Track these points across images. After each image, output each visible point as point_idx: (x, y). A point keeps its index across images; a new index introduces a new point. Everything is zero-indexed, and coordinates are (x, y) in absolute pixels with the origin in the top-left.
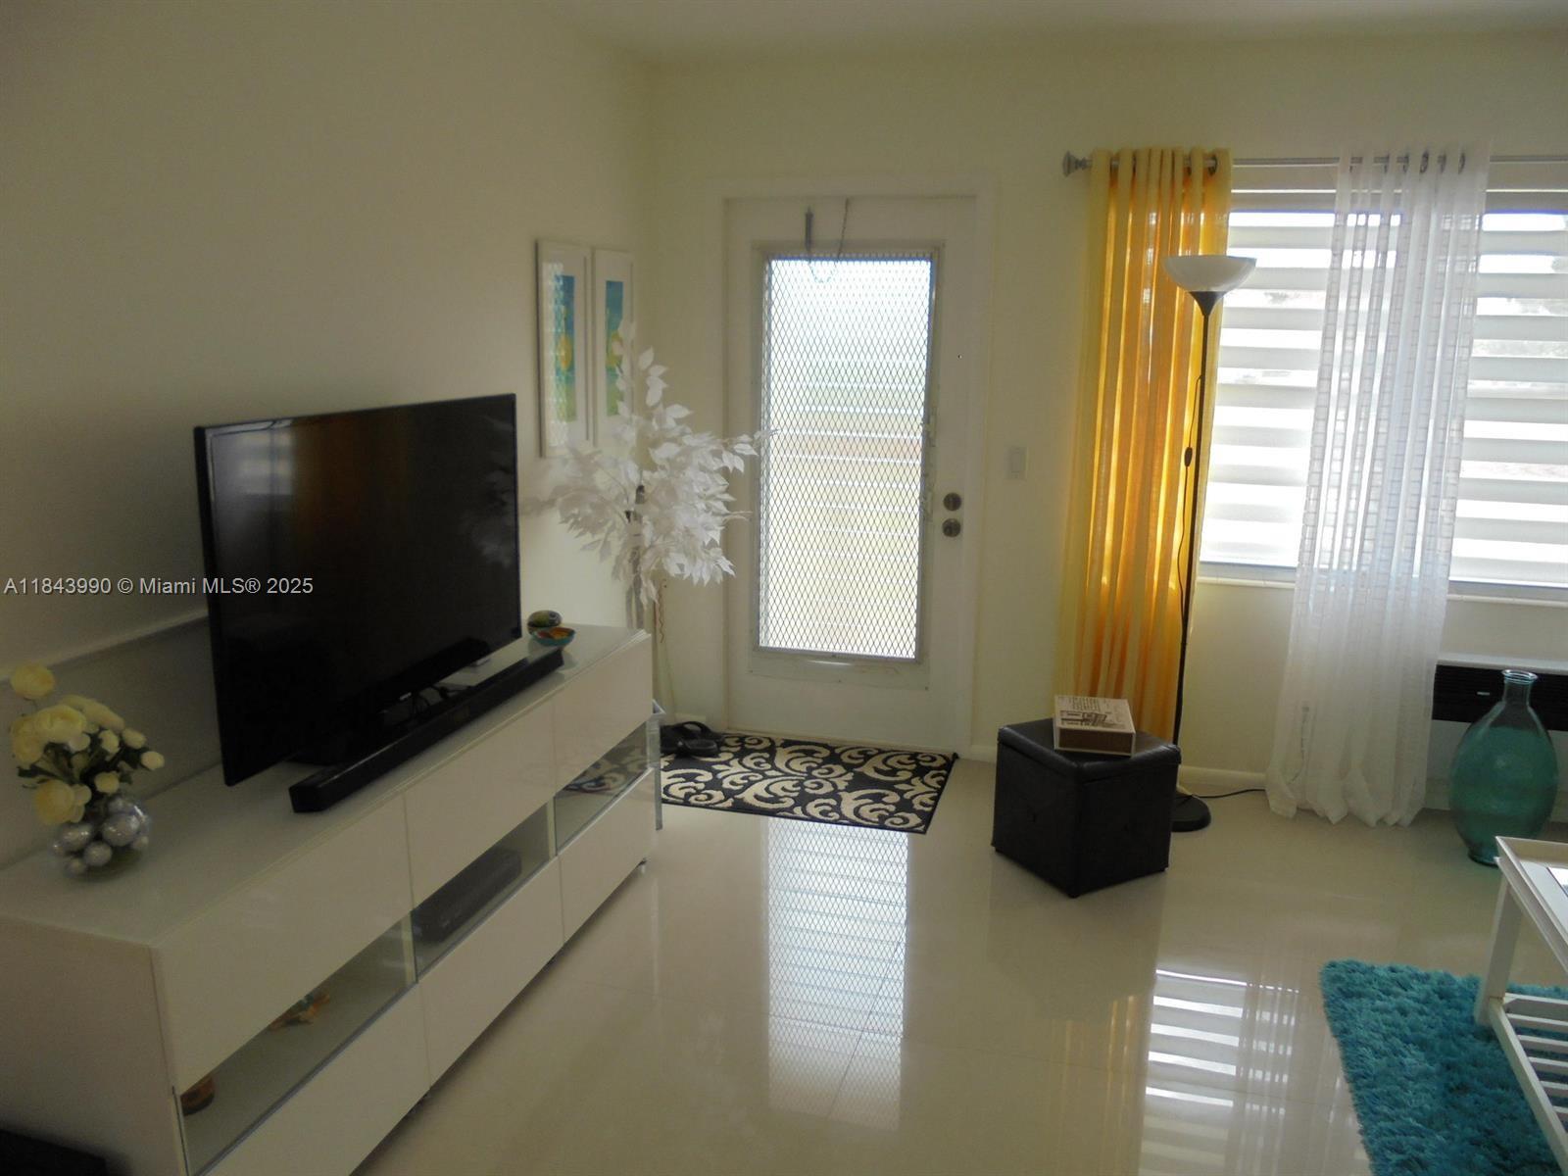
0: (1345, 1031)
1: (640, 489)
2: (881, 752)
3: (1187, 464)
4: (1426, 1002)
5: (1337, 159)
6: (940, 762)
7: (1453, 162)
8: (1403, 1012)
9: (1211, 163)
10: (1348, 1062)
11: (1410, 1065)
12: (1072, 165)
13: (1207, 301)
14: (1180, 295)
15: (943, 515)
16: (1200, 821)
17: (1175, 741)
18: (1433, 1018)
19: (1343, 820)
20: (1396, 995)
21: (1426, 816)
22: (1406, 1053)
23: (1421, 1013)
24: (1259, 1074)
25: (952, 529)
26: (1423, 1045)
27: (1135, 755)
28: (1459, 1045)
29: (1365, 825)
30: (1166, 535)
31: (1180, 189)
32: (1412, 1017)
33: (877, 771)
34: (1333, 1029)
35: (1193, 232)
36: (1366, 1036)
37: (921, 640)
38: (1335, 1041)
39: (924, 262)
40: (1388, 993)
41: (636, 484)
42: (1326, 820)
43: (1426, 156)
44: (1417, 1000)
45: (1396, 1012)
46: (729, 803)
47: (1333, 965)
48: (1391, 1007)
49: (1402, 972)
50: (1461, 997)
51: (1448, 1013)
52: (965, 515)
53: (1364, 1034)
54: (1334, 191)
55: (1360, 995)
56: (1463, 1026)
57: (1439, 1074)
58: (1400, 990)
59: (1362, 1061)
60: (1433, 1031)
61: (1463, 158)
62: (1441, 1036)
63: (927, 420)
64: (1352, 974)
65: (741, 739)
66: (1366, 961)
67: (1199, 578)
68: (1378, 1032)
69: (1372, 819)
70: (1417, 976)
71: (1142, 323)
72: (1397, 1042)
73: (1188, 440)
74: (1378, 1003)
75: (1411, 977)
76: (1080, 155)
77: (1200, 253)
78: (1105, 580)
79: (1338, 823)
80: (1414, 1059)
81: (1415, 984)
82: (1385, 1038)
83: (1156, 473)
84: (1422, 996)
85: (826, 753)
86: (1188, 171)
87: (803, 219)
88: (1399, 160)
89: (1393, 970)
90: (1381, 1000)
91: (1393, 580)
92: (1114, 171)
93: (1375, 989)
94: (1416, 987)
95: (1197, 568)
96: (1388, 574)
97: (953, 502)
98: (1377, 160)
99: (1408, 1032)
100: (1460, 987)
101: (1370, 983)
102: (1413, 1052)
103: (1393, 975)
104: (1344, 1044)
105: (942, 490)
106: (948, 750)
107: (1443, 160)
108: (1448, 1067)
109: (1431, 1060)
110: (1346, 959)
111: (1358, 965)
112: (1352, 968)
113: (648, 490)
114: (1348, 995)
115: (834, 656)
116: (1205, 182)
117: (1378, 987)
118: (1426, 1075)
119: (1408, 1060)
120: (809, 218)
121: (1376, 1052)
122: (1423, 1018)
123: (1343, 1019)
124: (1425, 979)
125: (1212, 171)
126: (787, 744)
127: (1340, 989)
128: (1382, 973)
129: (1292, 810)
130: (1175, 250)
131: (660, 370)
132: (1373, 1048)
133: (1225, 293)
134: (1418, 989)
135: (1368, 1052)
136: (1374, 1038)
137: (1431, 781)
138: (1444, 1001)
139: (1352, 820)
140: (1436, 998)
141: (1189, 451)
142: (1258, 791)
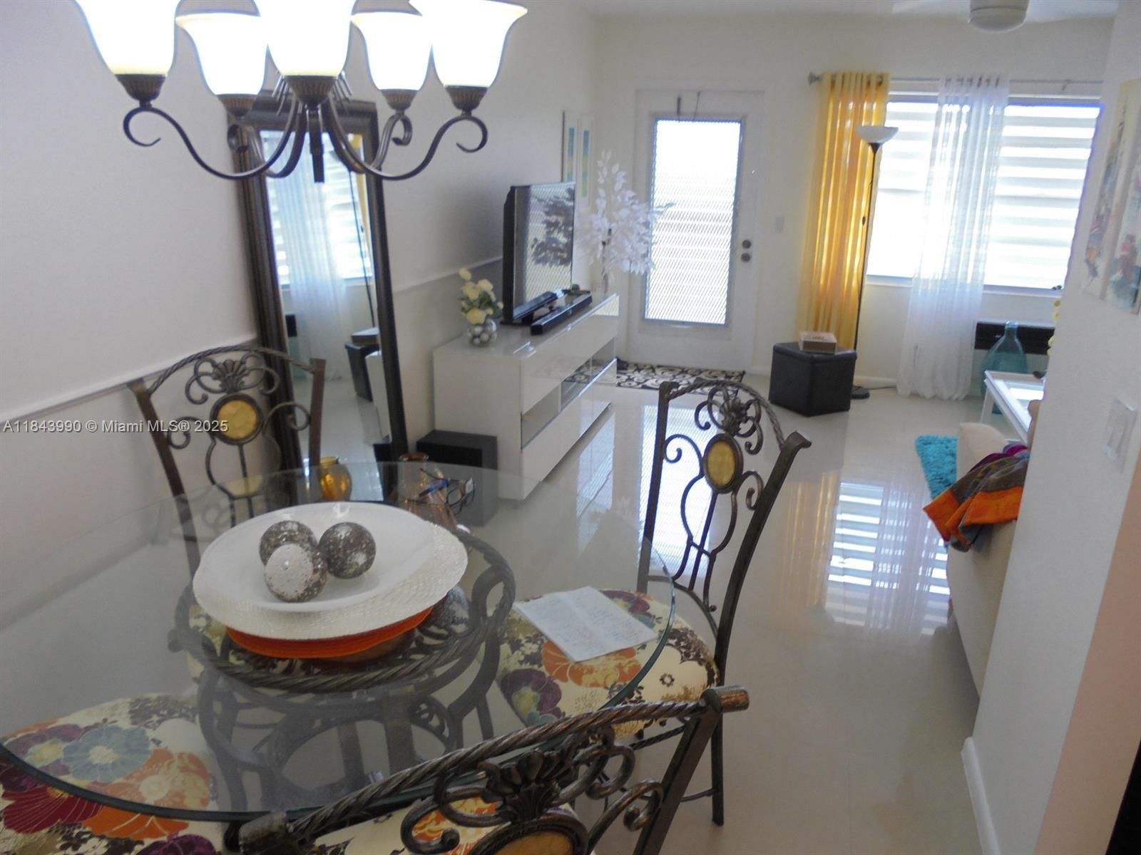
0: (923, 453)
1: (610, 230)
2: (706, 370)
3: (863, 223)
5: (938, 79)
6: (737, 374)
7: (993, 82)
8: (947, 448)
9: (880, 80)
10: (923, 460)
12: (813, 79)
13: (875, 147)
14: (862, 144)
15: (741, 251)
16: (865, 396)
17: (855, 348)
19: (932, 397)
21: (971, 398)
25: (746, 258)
27: (837, 353)
29: (942, 399)
30: (852, 261)
31: (864, 92)
33: (707, 376)
35: (870, 113)
36: (931, 454)
37: (728, 314)
39: (737, 124)
41: (607, 228)
42: (924, 397)
43: (980, 79)
46: (640, 386)
52: (754, 251)
54: (936, 94)
55: (931, 444)
58: (947, 442)
61: (997, 81)
63: (735, 203)
65: (636, 365)
67: (866, 282)
69: (945, 396)
70: (955, 439)
71: (843, 157)
72: (943, 455)
73: (864, 212)
75: (953, 439)
76: (817, 73)
77: (873, 124)
78: (822, 282)
79: (930, 398)
82: (938, 454)
83: (848, 229)
85: (680, 370)
86: (869, 83)
87: (676, 101)
88: (968, 80)
91: (958, 284)
92: (833, 83)
95: (866, 278)
96: (956, 279)
97: (747, 244)
98: (958, 80)
104: (922, 457)
105: (741, 238)
106: (741, 369)
107: (988, 81)
113: (613, 232)
115: (683, 323)
116: (877, 89)
120: (679, 100)
125: (880, 84)
126: (659, 366)
129: (909, 393)
130: (861, 122)
131: (623, 174)
132: (933, 456)
133: (882, 144)
135: (931, 458)
137: (973, 379)
139: (936, 397)
141: (864, 219)
142: (893, 388)
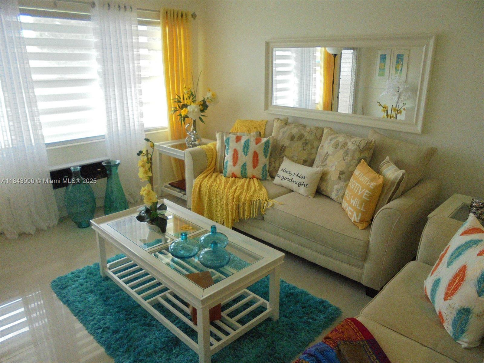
0: (67, 301)
4: (86, 278)
8: (82, 285)
10: (72, 310)
11: (91, 300)
18: (91, 282)
19: (36, 232)
20: (77, 280)
21: (62, 220)
22: (88, 297)
23: (87, 282)
24: (37, 325)
26: (92, 292)
28: (100, 286)
29: (45, 231)
32: (85, 285)
34: (63, 302)
36: (74, 298)
38: (65, 306)
40: (75, 281)
42: (30, 234)
44: (84, 279)
45: (79, 286)
47: (54, 281)
48: (77, 285)
49: (75, 272)
50: (95, 271)
51: (94, 278)
53: (73, 298)
55: (67, 287)
56: (100, 280)
57: (100, 298)
58: (78, 278)
59: (77, 307)
60: (92, 286)
62: (95, 286)
64: (62, 281)
66: (64, 275)
68: (77, 295)
69: (45, 228)
70: (80, 272)
72: (84, 295)
74: (73, 286)
75: (79, 273)
80: (91, 298)
81: (81, 274)
82: (80, 296)
84: (85, 277)
89: (73, 273)
90: (74, 285)
91: (26, 148)
93: (70, 282)
94: (82, 275)
96: (24, 146)
99: (86, 290)
100: (94, 269)
101: (68, 281)
102: (90, 295)
103: (74, 275)
104: (69, 306)
108: (101, 294)
109: (96, 295)
110: (56, 277)
111: (62, 277)
112: (60, 279)
114: (63, 289)
117: (71, 281)
118: (97, 300)
119: (90, 299)
121: (79, 302)
122: (88, 284)
123: (65, 297)
124: (82, 271)
127: (60, 288)
128: (70, 276)
129: (17, 236)
132: (78, 301)
134: (82, 276)
135: (77, 303)
136: (77, 298)
137: (59, 208)
138: (92, 275)
139: (39, 231)
140: (88, 275)
